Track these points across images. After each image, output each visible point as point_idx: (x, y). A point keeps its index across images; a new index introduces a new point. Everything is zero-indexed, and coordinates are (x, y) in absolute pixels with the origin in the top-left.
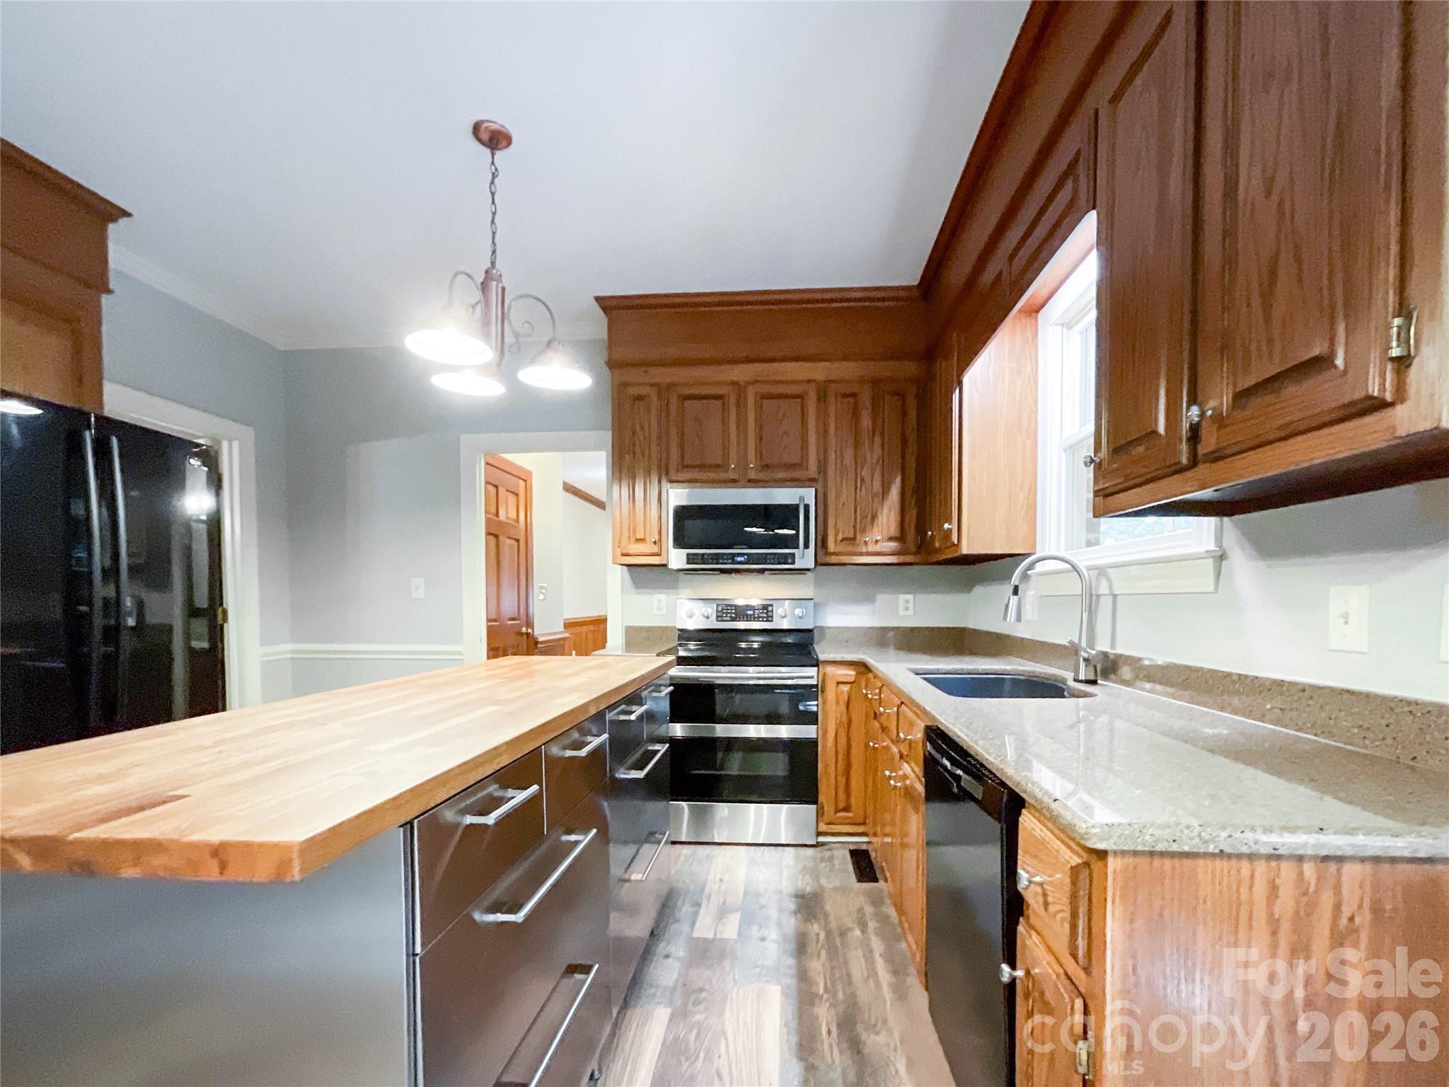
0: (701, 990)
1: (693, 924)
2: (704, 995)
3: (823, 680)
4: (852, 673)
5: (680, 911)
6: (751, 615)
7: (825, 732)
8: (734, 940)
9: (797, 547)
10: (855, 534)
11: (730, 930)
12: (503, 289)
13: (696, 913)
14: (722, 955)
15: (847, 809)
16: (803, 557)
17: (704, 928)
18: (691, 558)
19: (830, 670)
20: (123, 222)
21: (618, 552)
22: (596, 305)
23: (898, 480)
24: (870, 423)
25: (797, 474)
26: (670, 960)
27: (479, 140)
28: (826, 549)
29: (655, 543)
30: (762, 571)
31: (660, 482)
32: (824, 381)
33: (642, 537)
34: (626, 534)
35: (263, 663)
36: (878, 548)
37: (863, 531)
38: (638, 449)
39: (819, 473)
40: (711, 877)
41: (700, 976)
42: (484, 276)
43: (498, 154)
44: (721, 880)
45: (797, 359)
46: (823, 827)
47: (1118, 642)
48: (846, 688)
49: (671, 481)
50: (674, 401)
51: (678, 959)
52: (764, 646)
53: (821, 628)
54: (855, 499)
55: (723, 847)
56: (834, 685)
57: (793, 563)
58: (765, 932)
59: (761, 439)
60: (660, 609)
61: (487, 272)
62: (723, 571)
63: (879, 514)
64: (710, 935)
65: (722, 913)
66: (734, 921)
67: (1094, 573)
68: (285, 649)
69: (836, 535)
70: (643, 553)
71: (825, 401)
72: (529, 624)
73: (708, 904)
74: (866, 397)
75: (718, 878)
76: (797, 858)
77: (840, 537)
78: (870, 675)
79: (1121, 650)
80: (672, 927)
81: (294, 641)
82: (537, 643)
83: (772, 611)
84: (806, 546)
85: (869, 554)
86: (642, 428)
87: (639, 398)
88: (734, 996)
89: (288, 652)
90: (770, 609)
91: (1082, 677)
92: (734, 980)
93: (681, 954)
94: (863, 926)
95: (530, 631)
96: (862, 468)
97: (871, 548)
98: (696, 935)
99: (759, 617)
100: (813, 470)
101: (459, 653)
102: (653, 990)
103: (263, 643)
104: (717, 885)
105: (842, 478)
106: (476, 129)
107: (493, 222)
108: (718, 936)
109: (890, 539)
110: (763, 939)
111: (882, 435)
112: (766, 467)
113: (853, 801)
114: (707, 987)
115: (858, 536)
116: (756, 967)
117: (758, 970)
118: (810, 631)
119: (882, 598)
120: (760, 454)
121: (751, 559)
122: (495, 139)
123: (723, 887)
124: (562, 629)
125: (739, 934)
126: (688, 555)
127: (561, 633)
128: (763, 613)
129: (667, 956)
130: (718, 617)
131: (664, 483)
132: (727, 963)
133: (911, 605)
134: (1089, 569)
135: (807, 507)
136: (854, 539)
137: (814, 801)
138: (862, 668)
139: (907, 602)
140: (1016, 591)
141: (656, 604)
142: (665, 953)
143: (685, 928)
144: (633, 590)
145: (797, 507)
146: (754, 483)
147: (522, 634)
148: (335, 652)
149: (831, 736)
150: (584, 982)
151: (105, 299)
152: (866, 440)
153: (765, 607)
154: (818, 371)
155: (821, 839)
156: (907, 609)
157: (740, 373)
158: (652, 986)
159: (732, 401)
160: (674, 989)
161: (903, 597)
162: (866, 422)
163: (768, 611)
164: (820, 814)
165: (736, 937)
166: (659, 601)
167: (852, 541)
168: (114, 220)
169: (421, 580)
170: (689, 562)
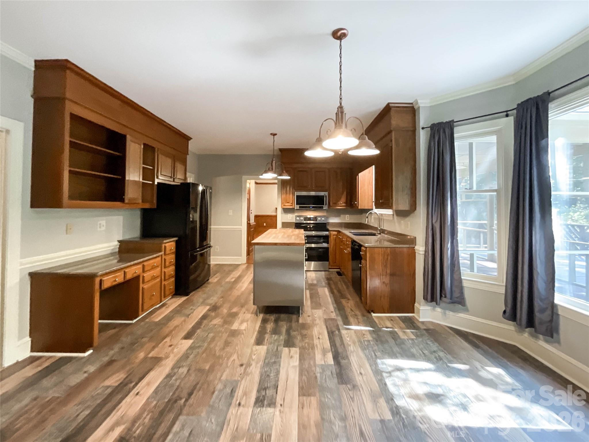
3: (330, 234)
4: (336, 233)
6: (311, 220)
7: (330, 246)
9: (324, 205)
10: (336, 202)
15: (335, 263)
16: (325, 207)
18: (300, 207)
19: (331, 232)
25: (324, 189)
27: (271, 135)
28: (330, 205)
29: (292, 203)
31: (293, 190)
32: (330, 168)
33: (288, 202)
34: (284, 202)
36: (341, 205)
37: (338, 201)
39: (329, 188)
44: (310, 276)
46: (330, 267)
47: (384, 227)
48: (335, 236)
50: (296, 171)
52: (313, 226)
53: (329, 223)
54: (336, 194)
56: (333, 235)
57: (323, 208)
59: (316, 180)
60: (290, 218)
62: (307, 210)
63: (342, 197)
65: (312, 280)
67: (380, 215)
69: (332, 202)
70: (288, 206)
71: (330, 173)
72: (249, 220)
73: (309, 279)
74: (339, 172)
76: (325, 273)
78: (340, 233)
79: (385, 228)
82: (251, 225)
83: (317, 219)
84: (326, 204)
87: (288, 171)
91: (378, 233)
94: (340, 282)
95: (250, 222)
96: (338, 187)
97: (340, 205)
99: (313, 220)
100: (327, 188)
101: (241, 228)
105: (334, 190)
109: (344, 203)
110: (322, 283)
112: (317, 187)
113: (337, 261)
118: (326, 223)
120: (315, 184)
121: (313, 207)
122: (274, 135)
130: (304, 220)
133: (349, 217)
134: (379, 214)
135: (326, 196)
137: (328, 260)
138: (339, 232)
139: (348, 217)
140: (367, 217)
144: (284, 213)
145: (324, 196)
146: (314, 190)
149: (332, 247)
151: (188, 156)
152: (339, 181)
153: (315, 218)
155: (330, 270)
156: (348, 218)
157: (311, 166)
159: (309, 172)
161: (347, 216)
164: (329, 264)
166: (290, 216)
167: (336, 204)
168: (190, 140)
169: (232, 210)
170: (300, 208)
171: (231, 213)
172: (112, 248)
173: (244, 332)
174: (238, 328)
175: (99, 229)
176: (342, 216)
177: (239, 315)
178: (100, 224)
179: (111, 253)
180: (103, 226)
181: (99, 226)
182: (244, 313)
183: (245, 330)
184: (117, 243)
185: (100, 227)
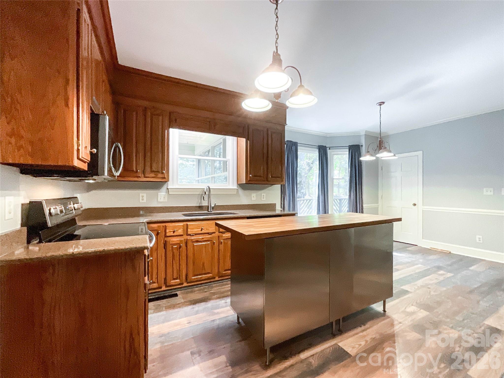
173: (415, 304)
174: (420, 310)
177: (410, 323)
182: (400, 323)
183: (412, 305)
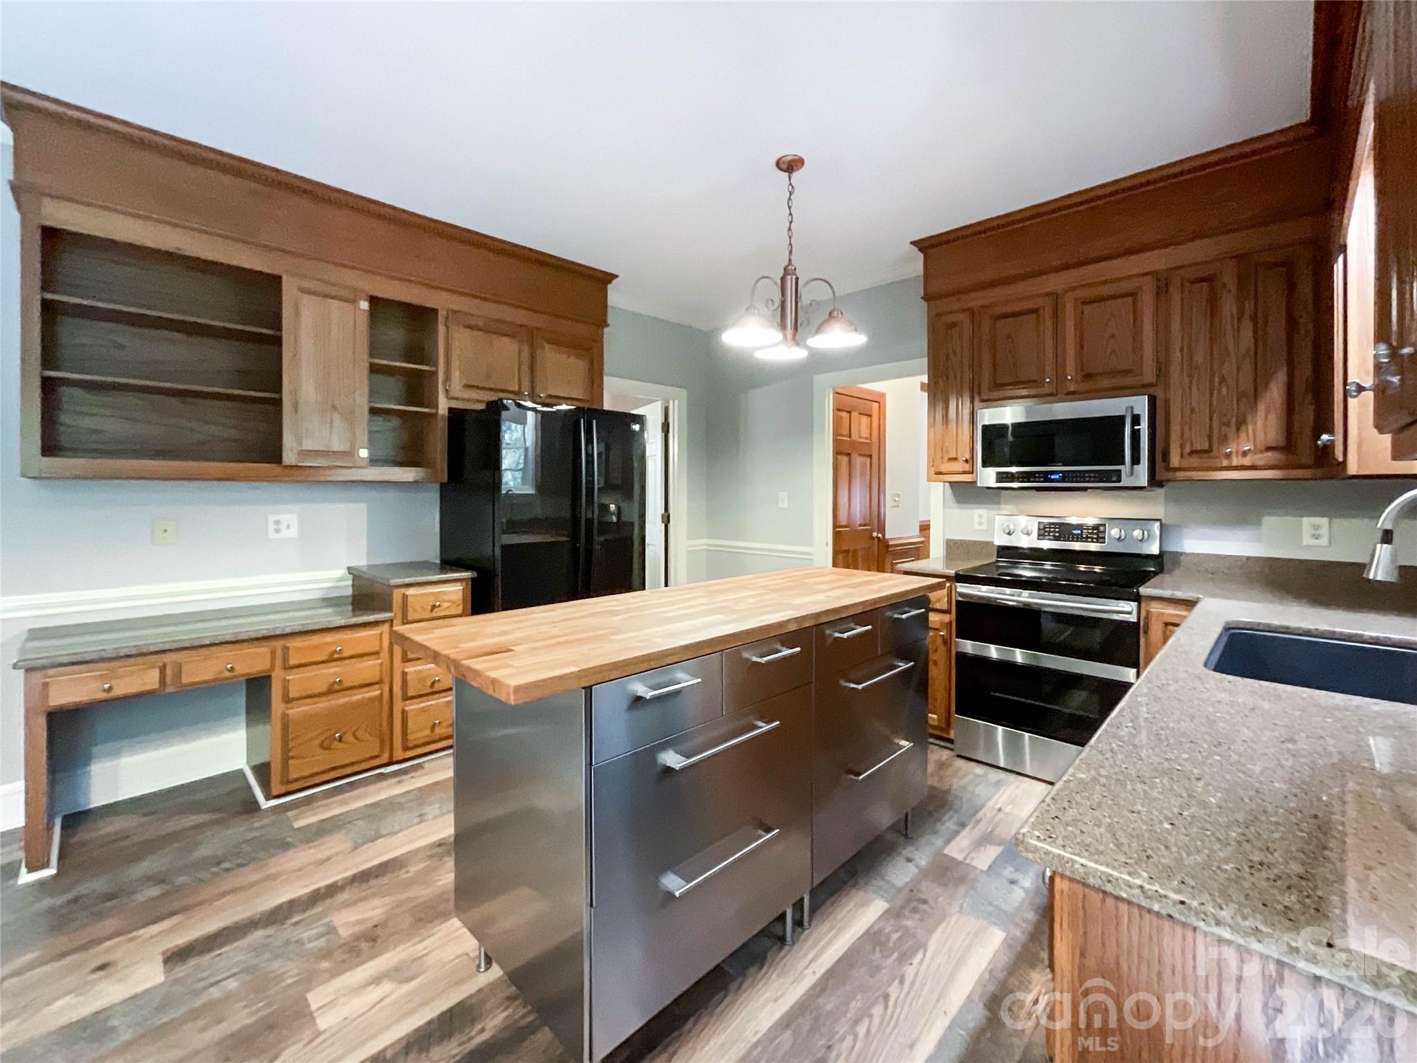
0: (925, 902)
1: (948, 842)
2: (925, 907)
3: (1147, 618)
5: (943, 824)
6: (1078, 535)
8: (982, 871)
9: (1123, 463)
10: (1210, 446)
11: (984, 859)
12: (797, 279)
13: (956, 833)
14: (962, 880)
16: (1132, 474)
17: (957, 849)
18: (1001, 477)
19: (1155, 608)
20: (615, 282)
21: (932, 470)
22: (915, 249)
23: (1281, 376)
24: (1234, 309)
25: (1127, 381)
26: (910, 865)
27: (782, 170)
28: (1169, 463)
29: (966, 461)
30: (1085, 489)
31: (972, 402)
32: (1167, 270)
33: (954, 456)
34: (939, 454)
35: (689, 552)
36: (1247, 461)
37: (1224, 440)
38: (951, 375)
39: (1158, 376)
40: (991, 803)
41: (928, 889)
42: (782, 271)
43: (795, 175)
44: (1000, 810)
45: (1128, 252)
49: (983, 401)
50: (986, 323)
51: (917, 866)
53: (1178, 555)
54: (1211, 405)
55: (1021, 777)
56: (1161, 626)
57: (1120, 481)
58: (1018, 876)
59: (1082, 347)
60: (980, 524)
61: (785, 269)
62: (1038, 489)
63: (1249, 419)
64: (960, 857)
65: (986, 840)
66: (991, 853)
68: (702, 543)
69: (1182, 446)
70: (957, 472)
71: (1167, 292)
72: (882, 529)
73: (974, 827)
74: (1229, 279)
75: (998, 807)
77: (1188, 450)
80: (927, 837)
81: (709, 537)
82: (888, 546)
83: (1104, 532)
84: (1136, 460)
85: (1237, 468)
86: (955, 353)
87: (954, 325)
88: (952, 923)
89: (702, 545)
90: (1102, 529)
92: (961, 907)
93: (923, 863)
95: (880, 535)
96: (1222, 364)
97: (1235, 461)
98: (946, 851)
99: (1087, 538)
100: (1149, 375)
101: (809, 554)
102: (882, 883)
103: (689, 538)
104: (994, 813)
105: (1190, 376)
106: (778, 164)
107: (790, 229)
108: (968, 861)
109: (1269, 449)
110: (1013, 882)
111: (1254, 319)
112: (1088, 376)
114: (931, 902)
115: (1215, 448)
116: (990, 904)
117: (990, 909)
118: (1157, 557)
119: (1271, 522)
120: (1080, 364)
121: (1066, 477)
123: (1001, 816)
124: (917, 532)
125: (990, 867)
126: (998, 474)
127: (914, 537)
128: (1093, 533)
129: (909, 860)
130: (1039, 535)
131: (977, 403)
132: (962, 889)
133: (1324, 531)
135: (1136, 418)
136: (1208, 451)
139: (1318, 527)
141: (976, 520)
142: (909, 855)
143: (939, 842)
144: (955, 505)
145: (1121, 419)
146: (1073, 395)
147: (873, 538)
148: (732, 547)
150: (761, 837)
151: (606, 330)
152: (1229, 327)
153: (1096, 527)
154: (1157, 260)
156: (1315, 536)
157: (1056, 282)
158: (883, 879)
159: (1048, 312)
160: (899, 891)
161: (1307, 521)
162: (1228, 307)
163: (1099, 532)
165: (985, 868)
167: (1206, 453)
168: (610, 282)
169: (786, 493)
170: (998, 481)
171: (784, 501)
172: (330, 585)
175: (272, 535)
176: (1270, 521)
178: (277, 522)
179: (324, 600)
180: (288, 527)
181: (272, 527)
184: (341, 572)
185: (277, 531)
